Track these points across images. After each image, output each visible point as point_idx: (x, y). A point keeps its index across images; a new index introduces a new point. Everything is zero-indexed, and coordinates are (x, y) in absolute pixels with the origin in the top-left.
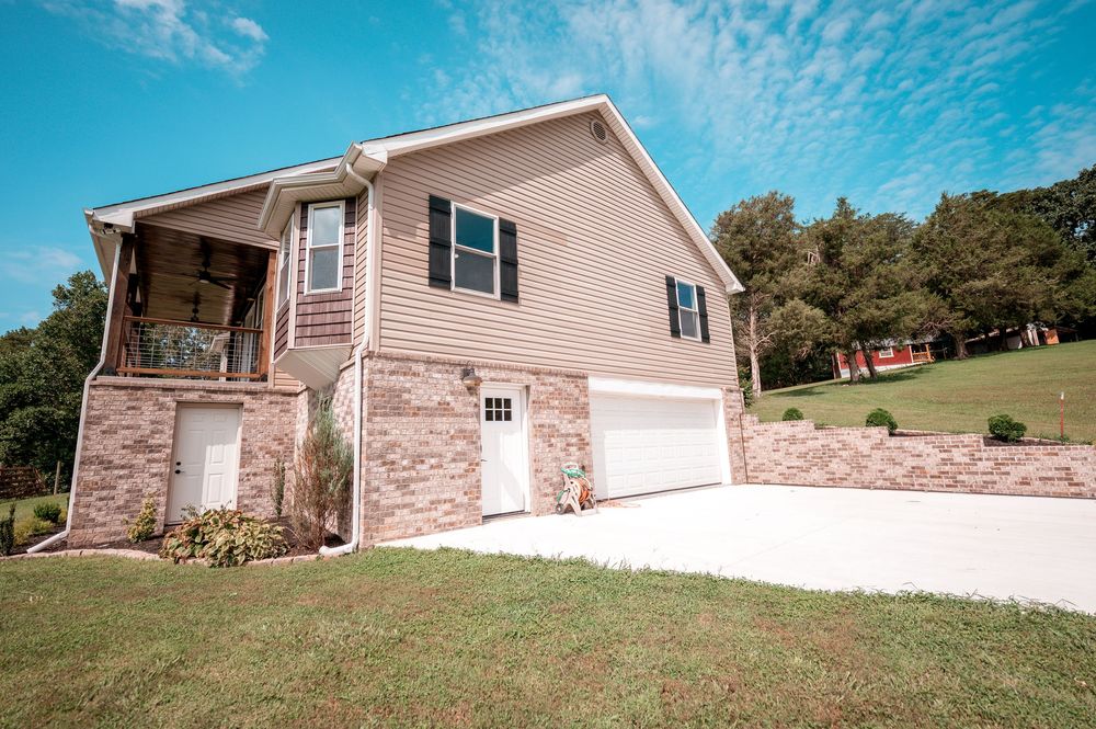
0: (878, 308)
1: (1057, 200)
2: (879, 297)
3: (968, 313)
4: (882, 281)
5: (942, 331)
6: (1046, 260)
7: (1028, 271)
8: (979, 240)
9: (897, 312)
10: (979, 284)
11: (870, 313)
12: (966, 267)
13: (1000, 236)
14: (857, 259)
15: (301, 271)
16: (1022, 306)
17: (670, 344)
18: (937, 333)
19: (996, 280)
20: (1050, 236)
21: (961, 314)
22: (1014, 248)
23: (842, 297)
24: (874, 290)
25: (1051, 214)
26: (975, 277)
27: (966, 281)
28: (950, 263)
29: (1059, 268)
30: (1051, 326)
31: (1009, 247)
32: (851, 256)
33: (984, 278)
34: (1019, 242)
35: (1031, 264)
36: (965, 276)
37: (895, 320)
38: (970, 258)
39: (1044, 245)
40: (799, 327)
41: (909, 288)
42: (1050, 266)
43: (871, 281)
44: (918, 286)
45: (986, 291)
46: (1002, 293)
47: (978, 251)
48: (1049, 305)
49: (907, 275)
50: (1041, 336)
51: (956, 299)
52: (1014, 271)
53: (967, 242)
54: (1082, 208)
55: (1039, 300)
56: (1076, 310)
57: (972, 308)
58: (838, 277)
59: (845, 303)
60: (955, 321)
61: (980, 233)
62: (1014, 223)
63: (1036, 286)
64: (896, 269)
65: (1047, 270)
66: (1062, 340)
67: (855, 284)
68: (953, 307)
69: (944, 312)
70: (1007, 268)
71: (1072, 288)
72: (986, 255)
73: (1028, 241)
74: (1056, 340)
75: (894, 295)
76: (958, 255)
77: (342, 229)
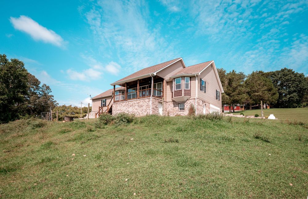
0: (238, 97)
1: (276, 75)
2: (238, 95)
3: (254, 100)
4: (240, 91)
5: (248, 103)
6: (270, 90)
7: (266, 92)
8: (258, 83)
9: (241, 98)
10: (257, 94)
11: (236, 98)
12: (255, 89)
13: (262, 84)
14: (235, 86)
15: (184, 86)
16: (264, 99)
17: (216, 100)
18: (247, 104)
19: (260, 93)
20: (272, 85)
21: (252, 100)
22: (264, 86)
23: (231, 93)
24: (238, 93)
25: (274, 78)
26: (256, 92)
27: (254, 93)
28: (252, 88)
29: (272, 92)
30: (268, 105)
31: (263, 86)
32: (234, 84)
33: (258, 92)
34: (266, 85)
35: (267, 90)
36: (255, 91)
37: (240, 100)
38: (256, 88)
39: (270, 87)
40: (224, 99)
41: (244, 93)
42: (270, 91)
43: (237, 91)
44: (246, 93)
45: (257, 96)
46: (260, 96)
47: (258, 86)
48: (268, 100)
49: (244, 90)
50: (266, 106)
51: (252, 96)
52: (263, 92)
53: (256, 84)
54: (280, 78)
55: (266, 99)
56: (273, 102)
57: (254, 99)
58: (231, 89)
59: (232, 95)
60: (251, 101)
61: (259, 82)
62: (265, 81)
63: (267, 96)
64: (243, 89)
65: (270, 92)
66: (270, 108)
67: (234, 91)
68: (251, 98)
69: (249, 99)
70: (262, 91)
71: (273, 97)
72: (259, 87)
73: (267, 85)
74: (269, 108)
75: (241, 95)
76: (254, 87)
77: (189, 81)
